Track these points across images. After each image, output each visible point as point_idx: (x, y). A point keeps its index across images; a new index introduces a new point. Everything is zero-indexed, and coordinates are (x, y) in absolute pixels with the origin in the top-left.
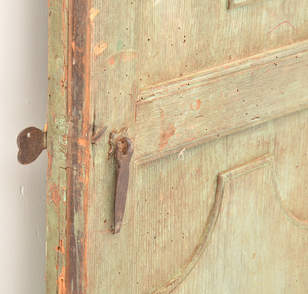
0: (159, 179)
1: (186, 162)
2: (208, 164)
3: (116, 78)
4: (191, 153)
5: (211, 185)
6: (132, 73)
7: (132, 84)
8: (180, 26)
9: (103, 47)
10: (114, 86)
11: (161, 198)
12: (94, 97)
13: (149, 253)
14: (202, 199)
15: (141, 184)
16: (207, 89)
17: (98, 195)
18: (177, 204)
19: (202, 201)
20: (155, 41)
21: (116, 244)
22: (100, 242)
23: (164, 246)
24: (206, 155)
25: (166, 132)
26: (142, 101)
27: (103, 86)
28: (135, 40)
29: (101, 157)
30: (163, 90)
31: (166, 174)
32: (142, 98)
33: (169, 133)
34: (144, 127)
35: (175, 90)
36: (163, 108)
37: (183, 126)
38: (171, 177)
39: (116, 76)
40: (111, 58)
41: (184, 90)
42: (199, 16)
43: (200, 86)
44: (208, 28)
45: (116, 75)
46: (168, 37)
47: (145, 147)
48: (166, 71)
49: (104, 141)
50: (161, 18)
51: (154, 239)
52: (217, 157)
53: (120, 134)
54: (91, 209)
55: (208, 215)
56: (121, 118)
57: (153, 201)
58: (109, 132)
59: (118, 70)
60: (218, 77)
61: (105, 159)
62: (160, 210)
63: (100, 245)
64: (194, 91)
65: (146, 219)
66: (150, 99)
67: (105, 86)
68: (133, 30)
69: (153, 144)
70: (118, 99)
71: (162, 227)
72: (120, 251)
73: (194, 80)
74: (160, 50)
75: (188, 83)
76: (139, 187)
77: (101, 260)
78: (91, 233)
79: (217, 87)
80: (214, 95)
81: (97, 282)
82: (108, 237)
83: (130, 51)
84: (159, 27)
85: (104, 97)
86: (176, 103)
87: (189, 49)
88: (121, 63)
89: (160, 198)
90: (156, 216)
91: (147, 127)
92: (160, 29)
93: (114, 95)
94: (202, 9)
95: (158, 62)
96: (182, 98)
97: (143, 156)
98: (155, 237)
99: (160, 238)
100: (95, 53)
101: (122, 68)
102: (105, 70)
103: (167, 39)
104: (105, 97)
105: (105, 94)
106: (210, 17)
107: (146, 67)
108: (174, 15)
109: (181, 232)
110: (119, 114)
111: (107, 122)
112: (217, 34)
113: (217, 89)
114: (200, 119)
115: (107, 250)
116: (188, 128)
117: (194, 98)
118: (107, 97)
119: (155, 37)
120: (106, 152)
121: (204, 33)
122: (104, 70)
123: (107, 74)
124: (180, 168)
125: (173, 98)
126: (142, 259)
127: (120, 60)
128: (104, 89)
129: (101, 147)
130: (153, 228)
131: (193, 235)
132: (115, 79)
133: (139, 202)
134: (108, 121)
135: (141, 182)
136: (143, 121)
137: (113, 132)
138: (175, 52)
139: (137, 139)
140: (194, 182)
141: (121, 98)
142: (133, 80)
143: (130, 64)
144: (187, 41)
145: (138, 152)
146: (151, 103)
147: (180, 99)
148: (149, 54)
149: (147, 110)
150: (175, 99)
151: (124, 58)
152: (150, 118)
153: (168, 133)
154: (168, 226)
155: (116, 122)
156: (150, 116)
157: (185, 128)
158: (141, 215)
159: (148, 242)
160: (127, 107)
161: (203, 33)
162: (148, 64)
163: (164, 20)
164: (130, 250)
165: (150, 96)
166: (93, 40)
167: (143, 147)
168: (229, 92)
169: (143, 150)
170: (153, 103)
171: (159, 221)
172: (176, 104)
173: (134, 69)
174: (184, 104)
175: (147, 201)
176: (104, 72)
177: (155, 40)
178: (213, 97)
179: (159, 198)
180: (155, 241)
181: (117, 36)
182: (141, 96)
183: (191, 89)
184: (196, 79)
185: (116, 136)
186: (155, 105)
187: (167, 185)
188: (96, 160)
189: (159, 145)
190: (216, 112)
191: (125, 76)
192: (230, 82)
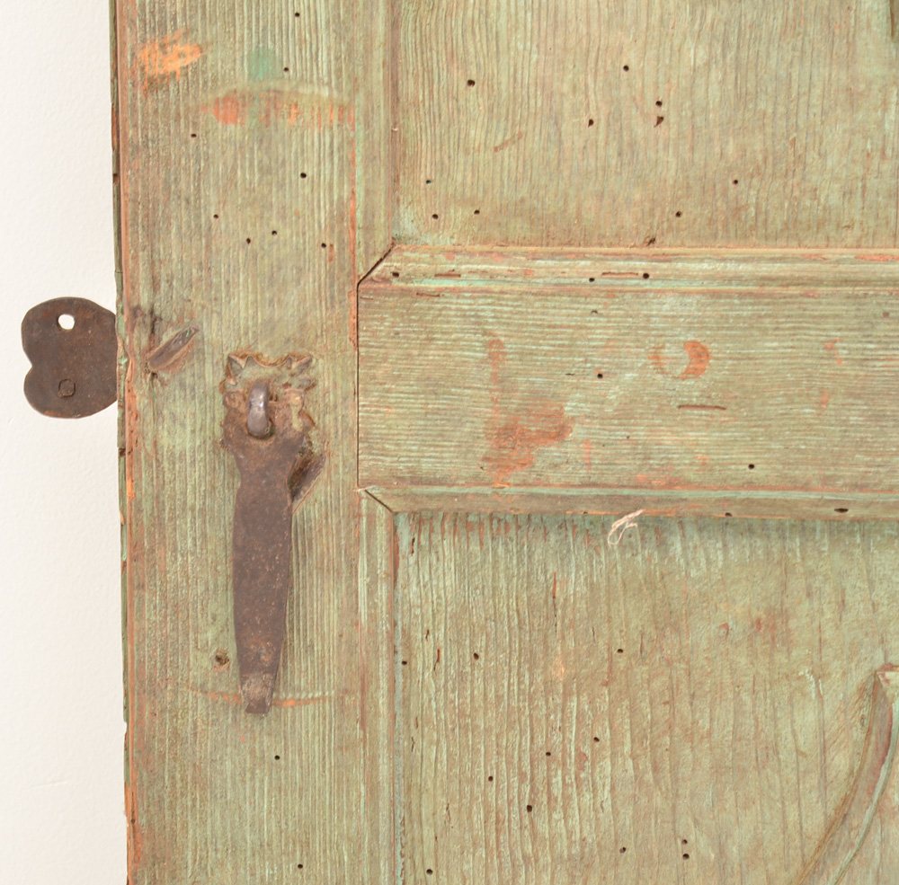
0: (543, 596)
1: (693, 573)
2: (822, 612)
3: (252, 174)
4: (725, 545)
5: (844, 701)
6: (327, 172)
7: (331, 212)
8: (631, 58)
9: (181, 55)
10: (244, 198)
11: (560, 672)
12: (147, 216)
13: (498, 857)
14: (790, 738)
15: (449, 589)
16: (745, 314)
17: (180, 559)
18: (644, 717)
19: (791, 746)
20: (504, 95)
21: (277, 757)
22: (195, 723)
23: (582, 858)
24: (810, 573)
25: (519, 422)
26: (396, 283)
27: (188, 187)
28: (337, 59)
29: (189, 429)
30: (507, 268)
31: (583, 589)
32: (396, 275)
33: (537, 431)
34: (399, 376)
35: (572, 281)
36: (500, 331)
37: (616, 422)
38: (608, 605)
39: (247, 164)
40: (226, 99)
41: (612, 291)
42: (733, 39)
43: (702, 293)
44: (789, 95)
45: (251, 165)
46: (566, 88)
47: (411, 451)
48: (565, 211)
49: (202, 376)
50: (529, 14)
51: (525, 812)
52: (876, 599)
53: (270, 371)
54: (147, 596)
55: (831, 812)
56: (280, 319)
57: (515, 672)
58: (226, 353)
59: (259, 148)
60: (819, 282)
61: (209, 442)
62: (555, 712)
63: (195, 734)
64: (669, 304)
65: (478, 727)
66: (432, 286)
67: (198, 189)
68: (328, 22)
69: (452, 449)
70: (262, 248)
71: (568, 781)
72: (301, 789)
73: (680, 265)
74: (530, 127)
75: (643, 269)
76: (439, 597)
77: (203, 789)
78: (150, 681)
79: (800, 316)
80: (786, 344)
81: (190, 862)
82: (235, 719)
83: (319, 96)
84: (521, 47)
85: (196, 225)
86: (569, 327)
87: (687, 156)
88: (272, 128)
89: (551, 668)
90: (532, 730)
91: (418, 379)
92: (527, 53)
93: (245, 230)
94: (749, 17)
95: (520, 169)
96: (601, 315)
97: (401, 479)
98: (529, 808)
99: (555, 816)
100: (143, 69)
101: (280, 146)
102: (194, 135)
103: (562, 95)
104: (199, 226)
105: (198, 217)
106: (797, 54)
107: (459, 178)
108: (594, 13)
109: (674, 830)
110: (271, 301)
111: (215, 315)
112: (847, 126)
113: (805, 325)
114: (712, 416)
115: (233, 763)
116: (641, 434)
117: (669, 332)
118: (210, 228)
119: (504, 79)
120: (213, 419)
121: (770, 111)
122: (191, 132)
123: (203, 149)
124: (660, 585)
125: (549, 304)
126: (466, 867)
127: (268, 116)
128: (192, 198)
129: (188, 397)
130: (520, 768)
131: (740, 865)
132: (244, 174)
133: (442, 653)
134: (219, 314)
135: (448, 583)
136: (395, 354)
137: (242, 357)
138: (613, 151)
139: (367, 411)
140: (743, 661)
141: (278, 249)
142: (336, 197)
143: (316, 140)
144: (672, 121)
145: (374, 460)
146: (436, 299)
147: (592, 319)
148: (476, 134)
149: (415, 321)
150: (563, 313)
151: (290, 113)
152: (432, 352)
153: (533, 429)
154: (600, 788)
155: (255, 324)
156: (433, 346)
157: (628, 434)
158: (453, 702)
159: (494, 815)
160: (310, 285)
161: (762, 106)
162: (469, 168)
163: (544, 24)
164: (348, 799)
165: (437, 275)
166: (133, 22)
167: (397, 445)
168: (875, 349)
169: (402, 459)
170: (442, 300)
171: (548, 754)
172: (570, 331)
173: (341, 159)
174: (613, 340)
175: (481, 661)
176: (193, 141)
177: (503, 87)
178: (781, 351)
179: (545, 668)
180: (532, 822)
181: (250, 28)
182: (395, 264)
183: (652, 295)
184: (693, 265)
185: (249, 373)
186: (457, 310)
187: (587, 631)
188: (166, 433)
189: (486, 459)
190: (807, 411)
191: (296, 177)
192: (879, 311)
